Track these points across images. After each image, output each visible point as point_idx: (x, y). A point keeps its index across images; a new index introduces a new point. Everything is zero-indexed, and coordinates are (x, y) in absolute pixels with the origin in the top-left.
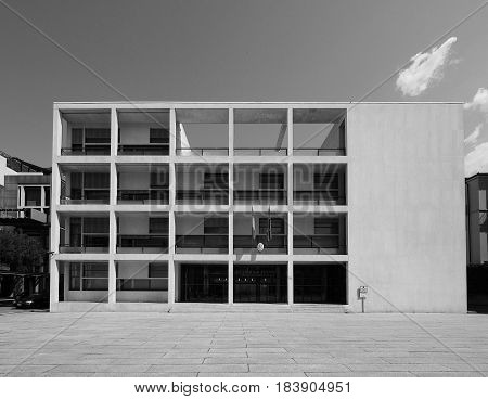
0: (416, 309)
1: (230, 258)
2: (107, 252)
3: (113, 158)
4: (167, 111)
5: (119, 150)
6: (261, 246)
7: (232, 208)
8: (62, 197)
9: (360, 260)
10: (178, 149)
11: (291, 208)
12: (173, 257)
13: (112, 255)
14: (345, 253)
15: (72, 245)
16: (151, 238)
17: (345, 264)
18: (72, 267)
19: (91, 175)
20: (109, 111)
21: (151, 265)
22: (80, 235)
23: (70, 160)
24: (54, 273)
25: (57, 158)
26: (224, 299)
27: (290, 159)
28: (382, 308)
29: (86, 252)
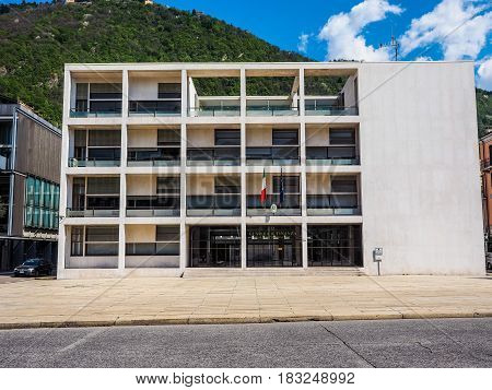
0: (434, 271)
1: (242, 220)
4: (180, 72)
6: (274, 206)
7: (244, 169)
8: (71, 160)
12: (184, 220)
13: (122, 219)
14: (360, 214)
17: (359, 225)
18: (74, 231)
19: (96, 132)
20: (121, 72)
21: (158, 227)
22: (83, 196)
23: (80, 121)
24: (62, 239)
25: (68, 120)
26: (237, 263)
27: (302, 119)
28: (399, 271)
29: (93, 215)
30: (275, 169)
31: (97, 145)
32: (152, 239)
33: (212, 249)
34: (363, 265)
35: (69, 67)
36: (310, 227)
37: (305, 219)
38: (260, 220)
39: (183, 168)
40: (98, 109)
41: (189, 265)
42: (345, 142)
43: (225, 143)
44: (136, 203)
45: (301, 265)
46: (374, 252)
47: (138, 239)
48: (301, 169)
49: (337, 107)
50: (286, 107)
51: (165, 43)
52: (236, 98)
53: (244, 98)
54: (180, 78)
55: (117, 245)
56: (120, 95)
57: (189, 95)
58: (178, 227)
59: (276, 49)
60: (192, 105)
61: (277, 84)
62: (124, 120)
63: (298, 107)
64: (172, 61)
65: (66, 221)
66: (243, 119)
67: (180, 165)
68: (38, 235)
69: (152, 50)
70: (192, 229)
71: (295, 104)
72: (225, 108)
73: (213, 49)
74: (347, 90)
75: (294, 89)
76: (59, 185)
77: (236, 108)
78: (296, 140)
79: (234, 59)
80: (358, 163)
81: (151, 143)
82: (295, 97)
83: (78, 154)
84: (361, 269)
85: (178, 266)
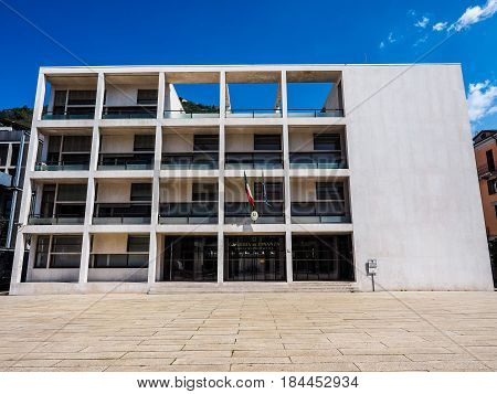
1: (220, 229)
2: (82, 223)
3: (97, 122)
4: (157, 75)
5: (103, 113)
7: (223, 173)
8: (38, 163)
9: (367, 229)
10: (167, 111)
11: (287, 172)
12: (155, 228)
13: (87, 227)
14: (350, 222)
15: (42, 215)
16: (132, 206)
17: (350, 234)
19: (71, 138)
20: (96, 75)
21: (130, 236)
22: (52, 204)
23: (50, 124)
24: (19, 248)
25: (39, 122)
27: (285, 120)
28: (396, 286)
29: (57, 223)
34: (353, 280)
35: (43, 70)
37: (289, 227)
38: (236, 228)
39: (157, 173)
46: (367, 265)
47: (107, 250)
63: (281, 110)
65: (24, 229)
66: (221, 121)
77: (215, 110)
78: (279, 146)
81: (128, 148)
84: (353, 284)
85: (146, 280)
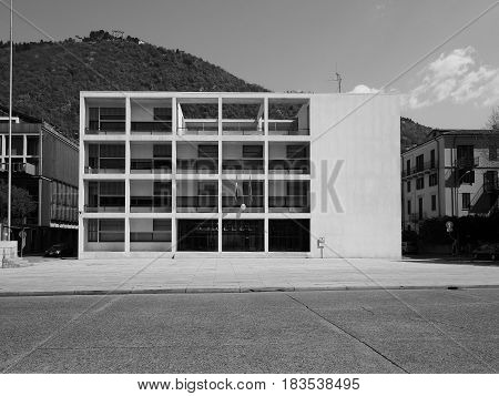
1: (219, 216)
2: (123, 211)
4: (170, 99)
5: (131, 127)
6: (244, 206)
7: (221, 176)
8: (86, 167)
12: (174, 215)
13: (127, 214)
14: (309, 212)
15: (90, 205)
16: (155, 198)
17: (308, 221)
18: (90, 223)
19: (105, 146)
20: (124, 99)
21: (155, 221)
22: (96, 196)
23: (93, 138)
24: (81, 228)
25: (83, 137)
26: (214, 248)
27: (266, 138)
29: (105, 211)
30: (245, 177)
31: (106, 157)
32: (151, 230)
33: (196, 238)
34: (309, 251)
35: (83, 94)
36: (271, 221)
37: (267, 215)
38: (231, 216)
39: (174, 176)
40: (106, 128)
41: (179, 249)
42: (299, 157)
43: (205, 156)
44: (138, 202)
45: (263, 250)
46: (319, 242)
47: (139, 229)
48: (265, 177)
49: (293, 129)
50: (253, 128)
51: (155, 77)
52: (214, 121)
53: (221, 120)
54: (171, 104)
55: (124, 234)
56: (124, 117)
57: (178, 117)
58: (170, 220)
59: (242, 82)
60: (180, 126)
61: (243, 110)
62: (127, 137)
63: (263, 129)
64: (161, 90)
65: (83, 216)
66: (220, 138)
67: (171, 172)
68: (62, 226)
69: (144, 82)
70: (180, 222)
71: (260, 126)
72: (206, 129)
73: (192, 81)
74: (301, 115)
75: (260, 114)
76: (77, 188)
77: (214, 128)
78: (261, 155)
79: (209, 89)
80: (309, 173)
81: (149, 155)
82: (261, 121)
83: (92, 164)
84: (308, 253)
85: (170, 250)
